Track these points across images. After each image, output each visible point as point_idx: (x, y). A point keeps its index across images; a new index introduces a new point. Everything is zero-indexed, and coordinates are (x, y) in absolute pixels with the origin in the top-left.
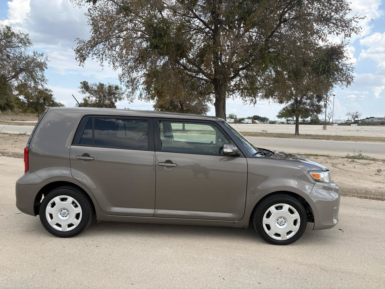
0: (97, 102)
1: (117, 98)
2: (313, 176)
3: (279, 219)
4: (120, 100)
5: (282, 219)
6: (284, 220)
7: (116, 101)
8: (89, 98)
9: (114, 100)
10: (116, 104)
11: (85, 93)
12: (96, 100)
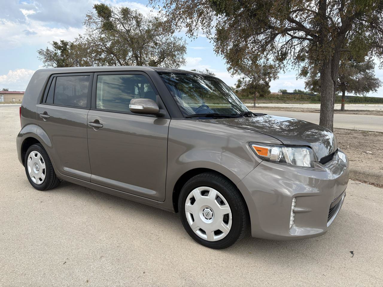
0: (251, 82)
1: (271, 77)
2: (257, 150)
3: (206, 209)
4: (274, 79)
5: (209, 209)
6: (211, 213)
7: (270, 80)
8: (243, 79)
9: (267, 80)
10: (270, 84)
11: (240, 75)
12: (250, 81)
